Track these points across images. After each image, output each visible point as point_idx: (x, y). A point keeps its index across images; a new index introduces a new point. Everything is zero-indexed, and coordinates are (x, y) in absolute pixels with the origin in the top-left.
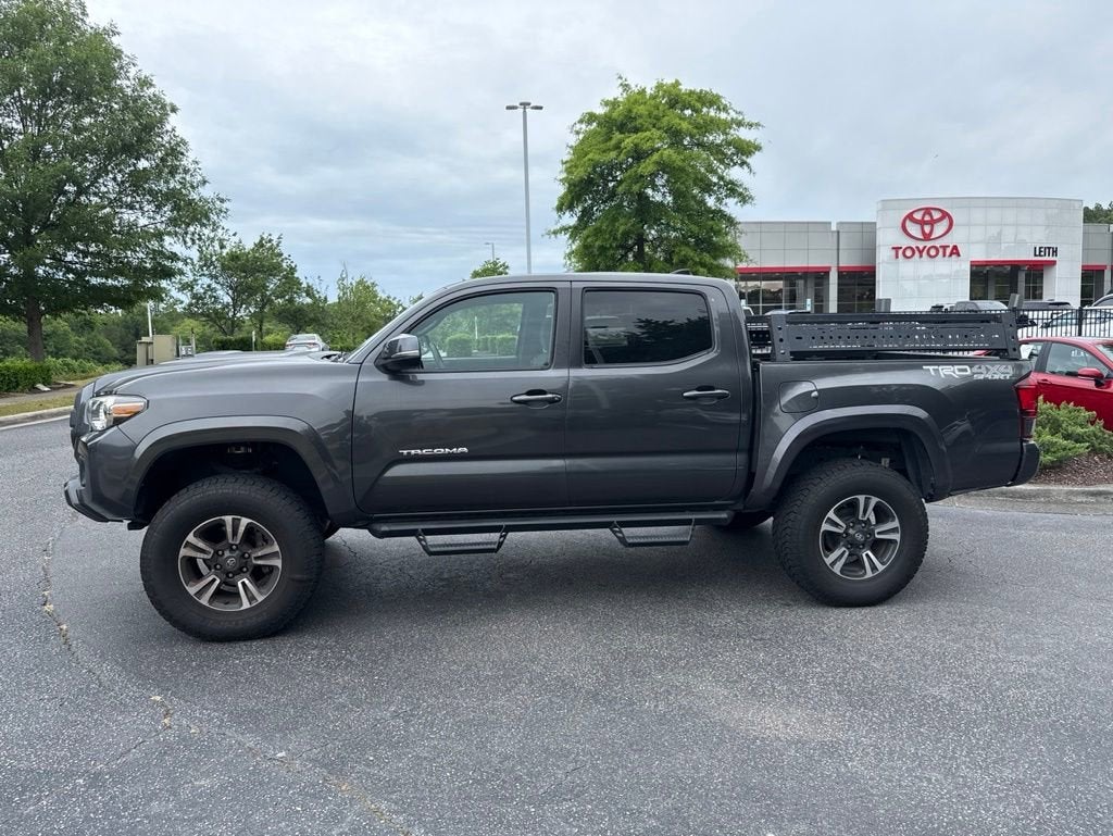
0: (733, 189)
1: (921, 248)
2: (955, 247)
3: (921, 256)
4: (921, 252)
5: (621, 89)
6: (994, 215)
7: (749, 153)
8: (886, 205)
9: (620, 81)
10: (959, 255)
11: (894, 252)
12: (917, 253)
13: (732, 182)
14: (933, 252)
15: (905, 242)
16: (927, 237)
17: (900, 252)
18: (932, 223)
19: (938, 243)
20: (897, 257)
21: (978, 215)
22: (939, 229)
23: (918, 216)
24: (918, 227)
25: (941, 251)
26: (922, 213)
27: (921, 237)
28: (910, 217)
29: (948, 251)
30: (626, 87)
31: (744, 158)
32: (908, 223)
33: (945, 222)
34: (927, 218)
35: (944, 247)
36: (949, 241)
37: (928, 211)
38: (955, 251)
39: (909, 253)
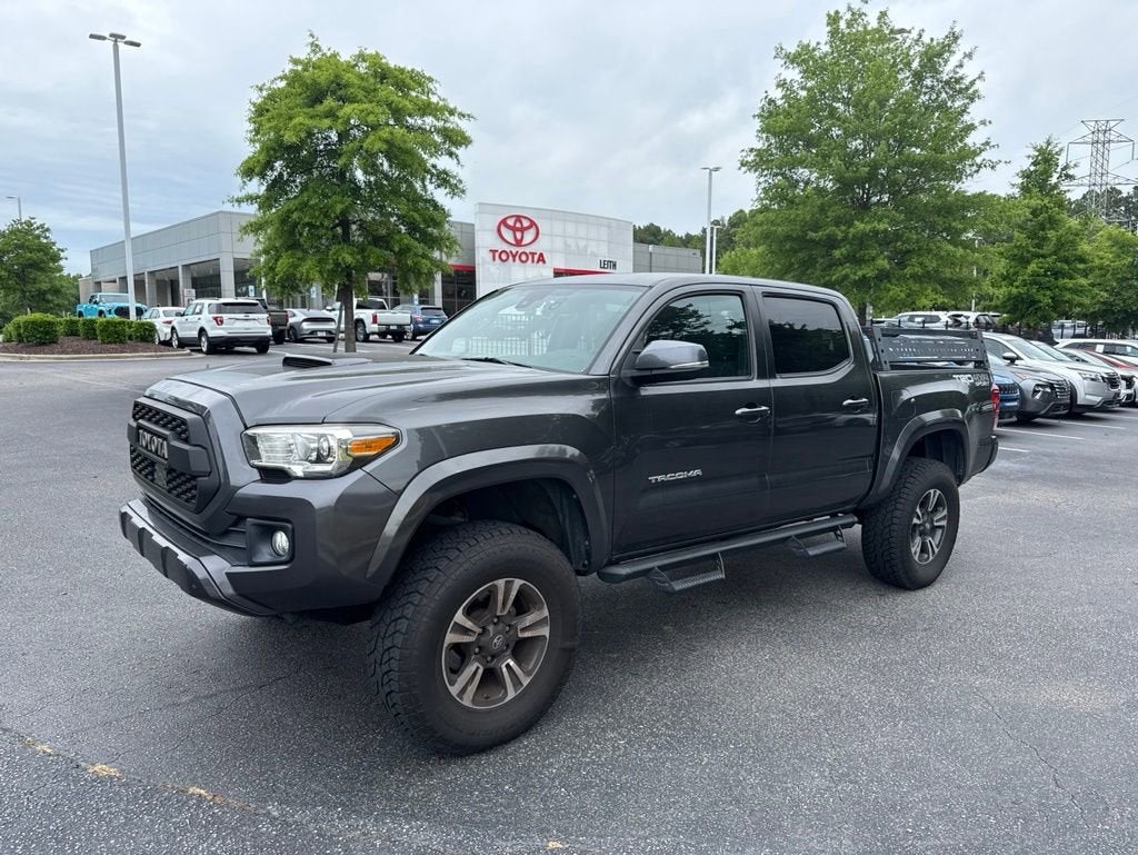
0: (444, 179)
1: (514, 252)
2: (541, 255)
3: (514, 260)
4: (514, 257)
5: (309, 49)
6: (570, 228)
7: (457, 144)
8: (483, 207)
9: (311, 40)
10: (544, 262)
11: (491, 254)
12: (511, 258)
13: (445, 172)
14: (524, 258)
15: (501, 246)
16: (519, 243)
17: (497, 255)
18: (523, 230)
19: (528, 250)
20: (494, 259)
21: (558, 227)
22: (529, 236)
23: (511, 222)
24: (511, 232)
25: (530, 257)
26: (513, 219)
27: (513, 242)
28: (504, 222)
29: (536, 257)
30: (315, 47)
31: (453, 149)
32: (503, 229)
33: (533, 231)
34: (518, 225)
35: (533, 254)
36: (536, 248)
37: (518, 218)
38: (541, 258)
39: (504, 257)
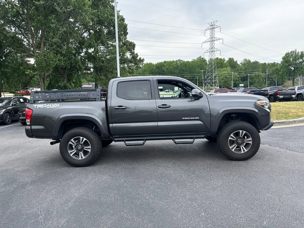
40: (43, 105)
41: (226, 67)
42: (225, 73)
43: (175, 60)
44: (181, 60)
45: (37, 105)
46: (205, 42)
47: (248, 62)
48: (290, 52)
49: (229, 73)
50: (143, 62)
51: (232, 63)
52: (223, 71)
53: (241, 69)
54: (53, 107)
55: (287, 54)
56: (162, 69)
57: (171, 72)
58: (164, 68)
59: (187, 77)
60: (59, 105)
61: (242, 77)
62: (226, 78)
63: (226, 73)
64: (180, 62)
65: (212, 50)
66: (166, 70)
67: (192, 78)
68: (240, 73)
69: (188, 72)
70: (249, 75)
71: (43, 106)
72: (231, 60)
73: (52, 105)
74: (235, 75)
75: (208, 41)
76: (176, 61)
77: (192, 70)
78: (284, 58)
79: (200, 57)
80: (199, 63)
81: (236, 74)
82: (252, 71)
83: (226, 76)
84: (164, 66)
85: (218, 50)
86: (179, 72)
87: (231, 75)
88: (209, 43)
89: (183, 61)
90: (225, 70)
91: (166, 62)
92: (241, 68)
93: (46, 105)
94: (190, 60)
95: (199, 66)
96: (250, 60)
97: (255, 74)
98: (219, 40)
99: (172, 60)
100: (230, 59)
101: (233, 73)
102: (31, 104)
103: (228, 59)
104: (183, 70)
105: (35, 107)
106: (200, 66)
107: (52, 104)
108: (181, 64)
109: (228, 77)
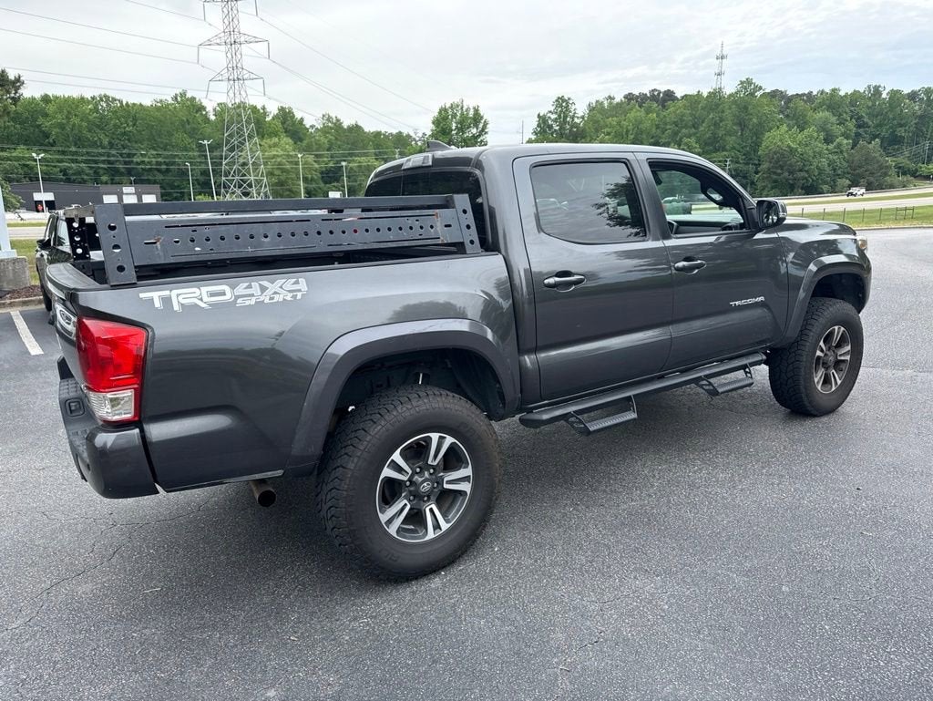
40: (205, 290)
41: (276, 134)
42: (278, 156)
43: (88, 96)
44: (114, 100)
45: (166, 293)
46: (209, 43)
47: (335, 124)
48: (448, 106)
49: (289, 156)
50: (17, 89)
51: (289, 124)
52: (270, 147)
53: (320, 147)
54: (277, 297)
55: (443, 110)
56: (40, 125)
57: (79, 139)
58: (46, 124)
59: (146, 160)
60: (303, 285)
61: (324, 169)
62: (283, 171)
63: (281, 156)
64: (108, 105)
65: (236, 76)
66: (58, 130)
67: (164, 167)
68: (317, 156)
69: (146, 143)
70: (344, 164)
71: (212, 295)
72: (285, 115)
73: (263, 289)
74: (306, 163)
75: (218, 41)
76: (93, 98)
77: (159, 136)
78: (437, 122)
79: (183, 95)
80: (183, 116)
81: (311, 158)
82: (351, 155)
83: (279, 164)
84: (46, 115)
85: (255, 77)
86: (110, 143)
87: (297, 163)
88: (223, 48)
89: (121, 102)
90: (275, 145)
91: (50, 101)
92: (319, 141)
93: (225, 288)
94: (147, 102)
95: (183, 126)
96: (339, 117)
97: (360, 162)
98: (257, 42)
99: (75, 94)
100: (282, 109)
101: (300, 156)
102: (114, 287)
103: (276, 112)
104: (124, 134)
105: (157, 304)
106: (187, 127)
107: (265, 283)
108: (116, 112)
109: (288, 167)
